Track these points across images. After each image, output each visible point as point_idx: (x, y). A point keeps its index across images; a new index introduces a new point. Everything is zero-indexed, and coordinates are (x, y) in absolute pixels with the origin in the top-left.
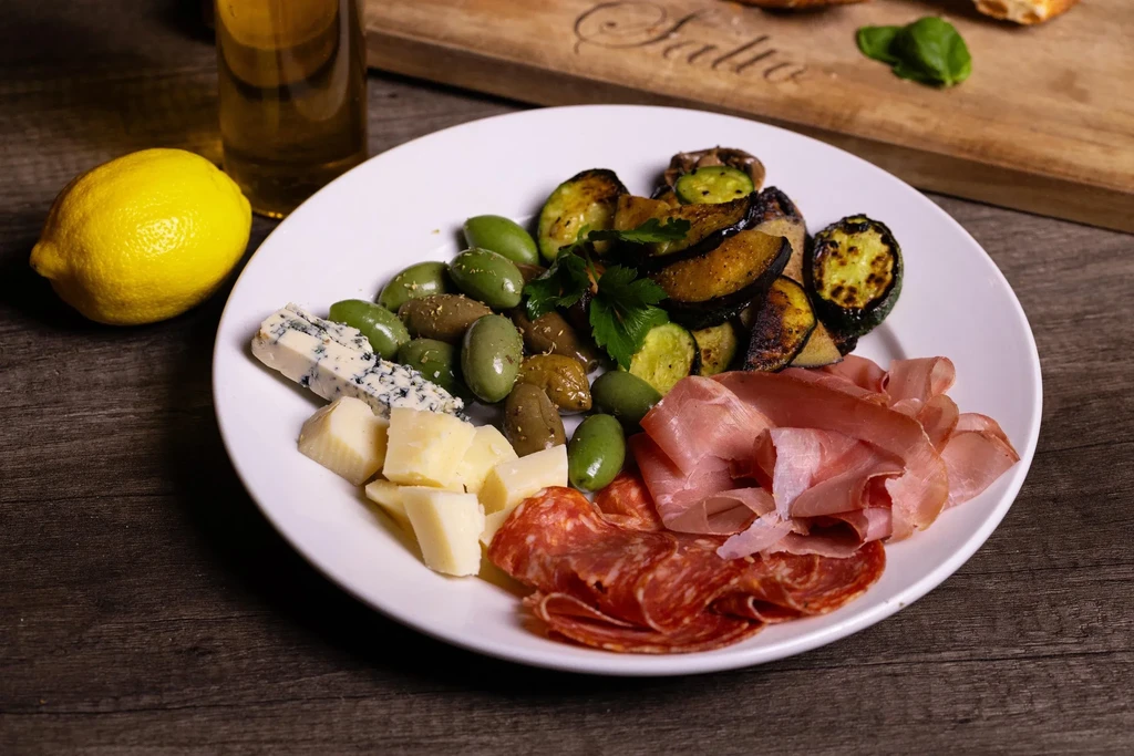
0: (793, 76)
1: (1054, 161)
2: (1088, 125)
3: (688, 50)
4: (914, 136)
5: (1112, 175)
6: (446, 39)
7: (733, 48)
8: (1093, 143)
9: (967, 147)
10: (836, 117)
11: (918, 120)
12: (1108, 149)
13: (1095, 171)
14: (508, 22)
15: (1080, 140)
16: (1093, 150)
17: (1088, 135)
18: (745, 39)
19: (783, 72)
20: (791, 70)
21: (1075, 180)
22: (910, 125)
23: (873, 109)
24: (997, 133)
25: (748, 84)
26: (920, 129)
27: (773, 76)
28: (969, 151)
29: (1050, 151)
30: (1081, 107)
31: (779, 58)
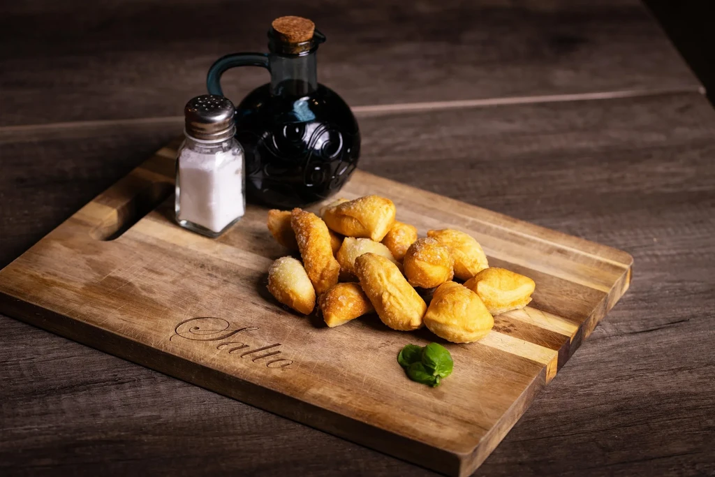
0: (283, 366)
1: (407, 428)
2: (436, 412)
3: (232, 346)
4: (335, 405)
5: (436, 439)
6: (103, 325)
7: (257, 348)
8: (434, 421)
9: (360, 414)
10: (296, 390)
11: (340, 396)
12: (440, 425)
13: (427, 435)
14: (141, 321)
15: (427, 418)
16: (432, 424)
17: (433, 416)
18: (266, 344)
19: (278, 363)
20: (283, 363)
21: (414, 439)
22: (335, 399)
23: (319, 388)
24: (381, 409)
25: (256, 367)
26: (340, 402)
27: (271, 365)
28: (361, 416)
29: (407, 422)
30: (437, 401)
31: (280, 356)
